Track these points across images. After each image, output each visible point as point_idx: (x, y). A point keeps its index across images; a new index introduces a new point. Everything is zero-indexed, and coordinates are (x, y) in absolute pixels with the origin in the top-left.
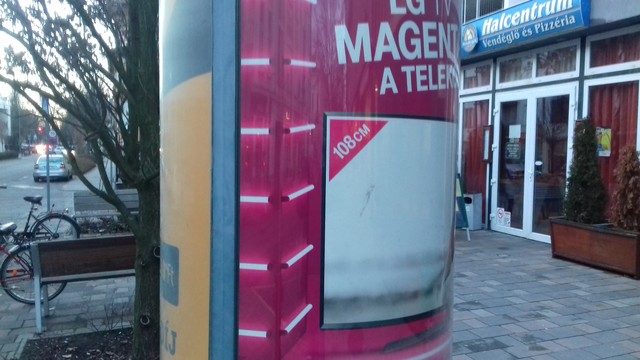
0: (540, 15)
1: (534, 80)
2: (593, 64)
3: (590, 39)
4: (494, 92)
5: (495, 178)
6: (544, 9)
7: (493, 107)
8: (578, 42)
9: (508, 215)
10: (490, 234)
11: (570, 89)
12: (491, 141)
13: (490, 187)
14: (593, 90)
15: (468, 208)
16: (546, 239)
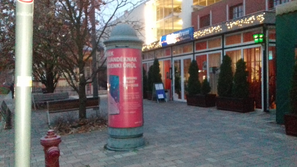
0: (181, 36)
1: (182, 54)
2: (197, 49)
3: (196, 42)
4: (172, 57)
5: (174, 85)
6: (182, 34)
7: (172, 62)
8: (192, 43)
9: (177, 95)
10: (172, 102)
11: (191, 57)
12: (172, 73)
13: (172, 87)
14: (197, 56)
15: (167, 94)
16: (186, 101)
